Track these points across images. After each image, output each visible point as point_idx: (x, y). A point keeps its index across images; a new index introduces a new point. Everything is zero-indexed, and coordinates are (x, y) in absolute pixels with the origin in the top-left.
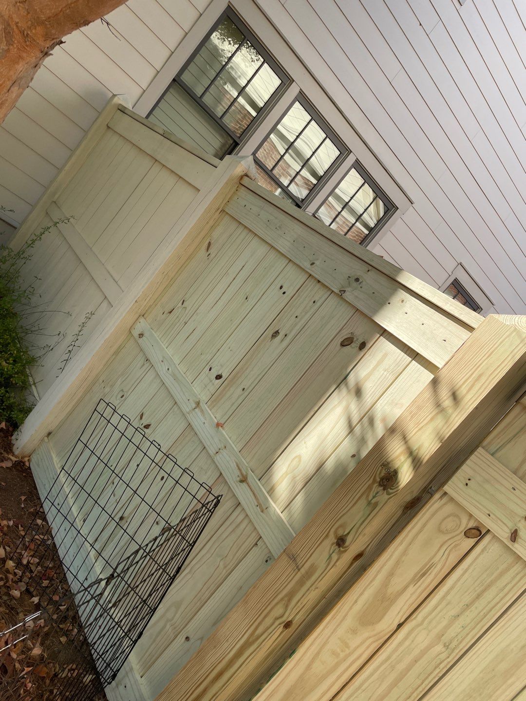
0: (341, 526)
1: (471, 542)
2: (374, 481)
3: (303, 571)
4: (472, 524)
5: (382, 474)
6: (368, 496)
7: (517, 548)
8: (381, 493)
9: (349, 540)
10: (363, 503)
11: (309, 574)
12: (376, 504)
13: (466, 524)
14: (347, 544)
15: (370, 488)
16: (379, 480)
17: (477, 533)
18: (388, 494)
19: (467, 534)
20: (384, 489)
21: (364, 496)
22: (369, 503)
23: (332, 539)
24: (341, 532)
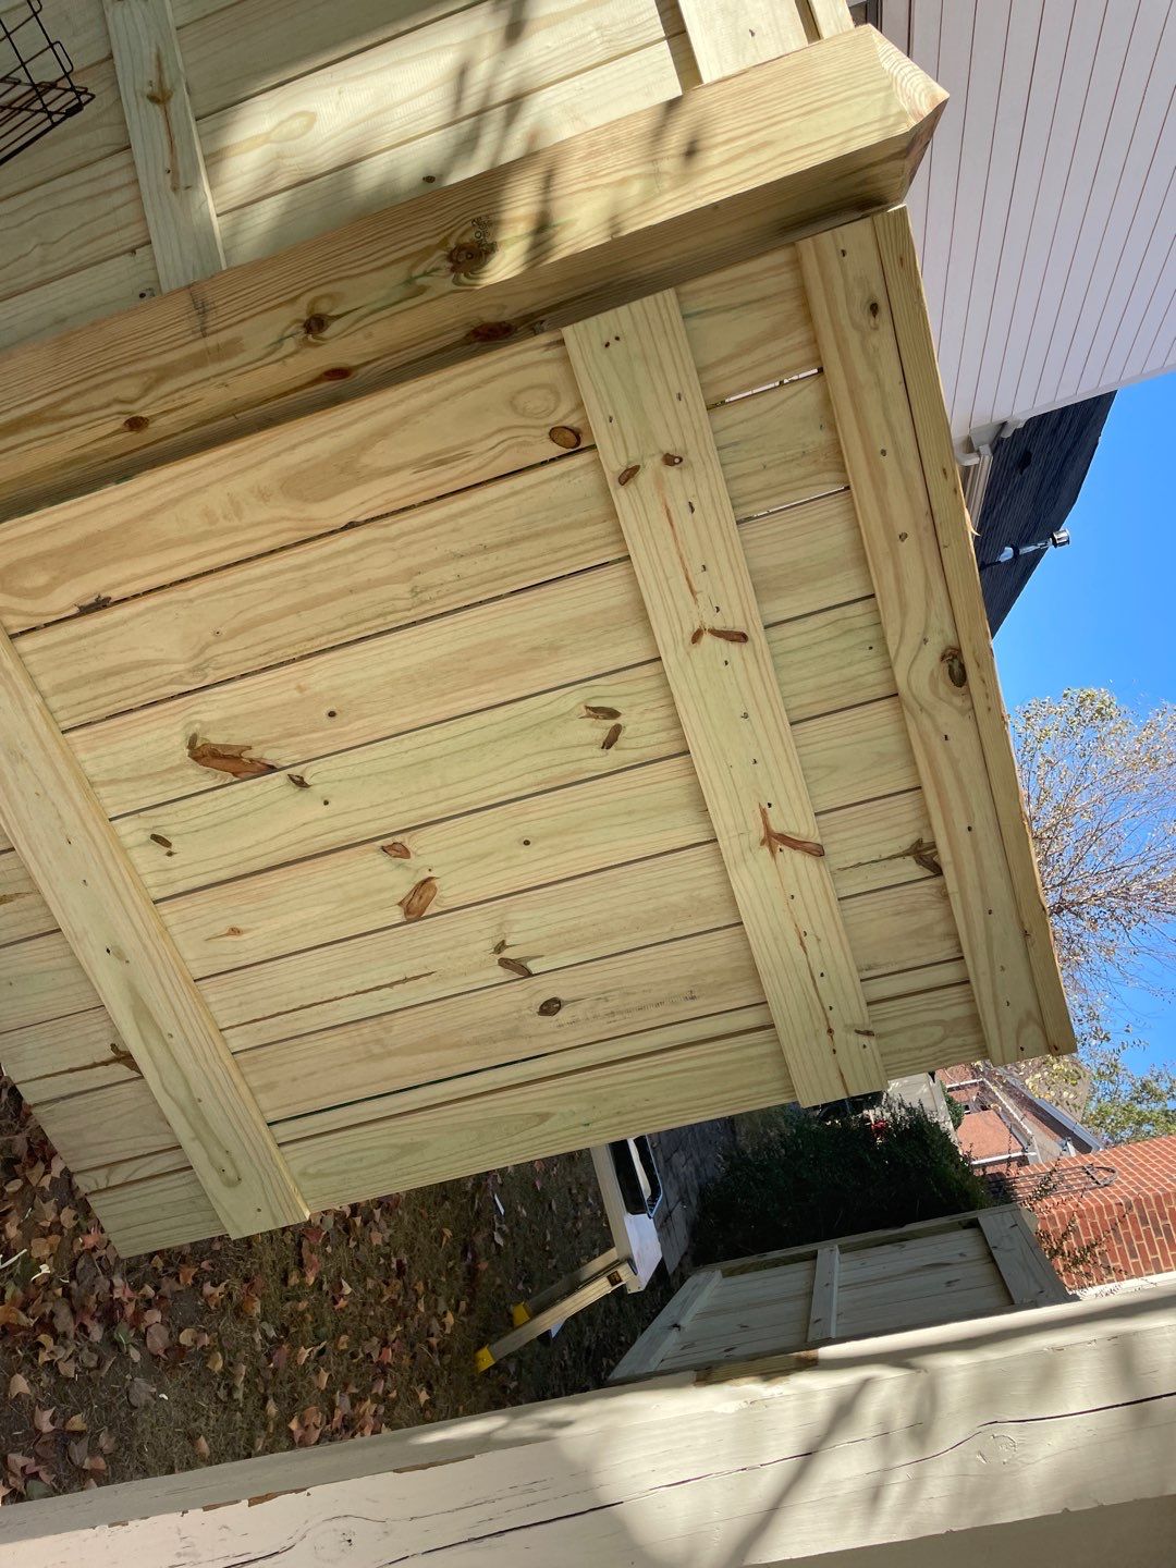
0: (329, 296)
1: (555, 450)
2: (444, 242)
3: (211, 341)
4: (573, 421)
5: (466, 239)
6: (414, 267)
7: (622, 498)
8: (442, 273)
9: (334, 328)
10: (398, 273)
11: (220, 353)
12: (422, 290)
13: (563, 415)
14: (326, 334)
15: (428, 252)
16: (452, 245)
17: (573, 440)
18: (457, 282)
19: (555, 434)
20: (453, 270)
21: (408, 263)
22: (410, 281)
23: (301, 311)
24: (323, 307)
